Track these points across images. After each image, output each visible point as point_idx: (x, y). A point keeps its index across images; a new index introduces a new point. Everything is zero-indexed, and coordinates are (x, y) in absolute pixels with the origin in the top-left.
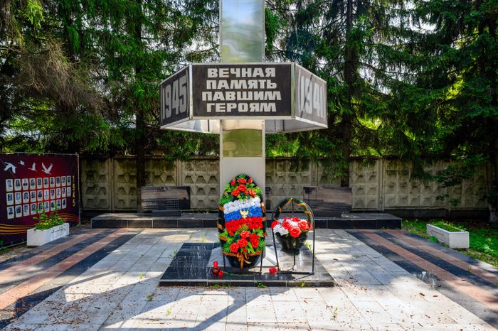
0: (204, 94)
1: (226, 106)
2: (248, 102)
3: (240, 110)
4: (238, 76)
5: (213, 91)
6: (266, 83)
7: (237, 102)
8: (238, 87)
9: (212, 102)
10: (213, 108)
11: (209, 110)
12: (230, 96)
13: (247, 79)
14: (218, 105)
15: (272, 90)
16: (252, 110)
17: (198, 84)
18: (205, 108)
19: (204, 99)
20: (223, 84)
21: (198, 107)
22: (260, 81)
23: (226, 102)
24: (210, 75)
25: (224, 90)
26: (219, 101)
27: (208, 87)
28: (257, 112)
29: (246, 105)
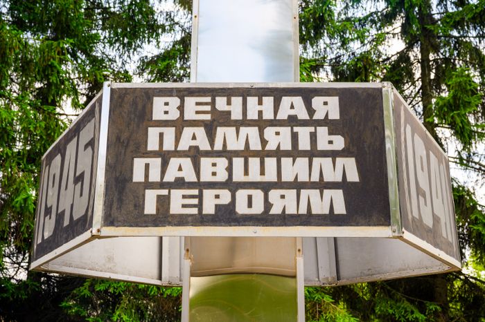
0: (139, 164)
1: (200, 197)
2: (266, 187)
3: (242, 209)
4: (236, 115)
5: (165, 157)
6: (313, 136)
7: (231, 185)
8: (235, 144)
9: (162, 185)
10: (163, 202)
11: (150, 208)
12: (214, 169)
13: (261, 124)
14: (177, 196)
15: (334, 155)
16: (275, 210)
17: (124, 136)
18: (140, 205)
19: (138, 176)
20: (195, 137)
21: (120, 201)
22: (296, 129)
23: (201, 186)
24: (158, 114)
25: (195, 155)
26: (180, 183)
27: (153, 145)
28: (292, 216)
29: (258, 195)
